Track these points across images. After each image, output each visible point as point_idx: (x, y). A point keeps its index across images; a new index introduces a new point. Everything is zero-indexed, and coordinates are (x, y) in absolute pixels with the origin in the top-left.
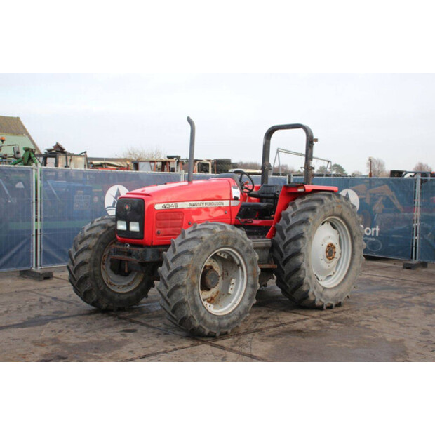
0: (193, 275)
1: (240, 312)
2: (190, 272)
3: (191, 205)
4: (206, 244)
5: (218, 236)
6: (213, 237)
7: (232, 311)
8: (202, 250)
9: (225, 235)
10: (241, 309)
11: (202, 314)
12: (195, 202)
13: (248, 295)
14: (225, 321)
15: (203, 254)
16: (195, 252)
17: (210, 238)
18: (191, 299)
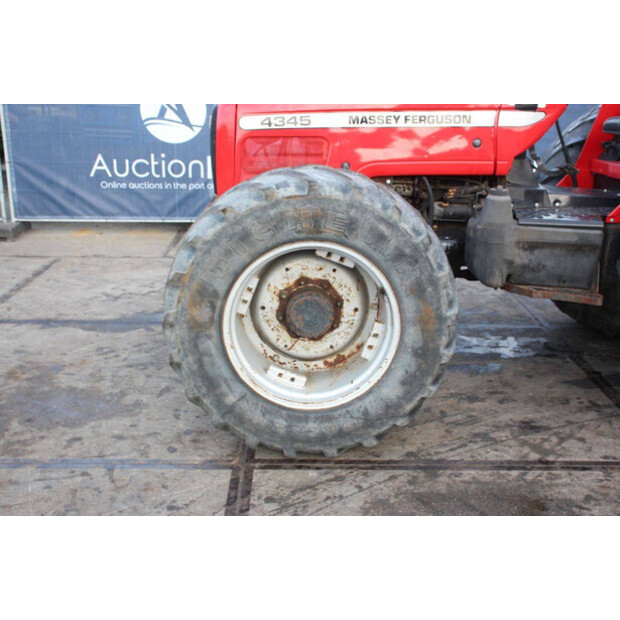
0: (194, 304)
1: (366, 413)
2: (187, 295)
3: (356, 120)
4: (238, 229)
5: (282, 208)
6: (264, 209)
7: (342, 406)
8: (224, 242)
9: (309, 209)
10: (373, 406)
11: (230, 399)
12: (367, 114)
13: (399, 374)
14: (314, 428)
15: (228, 253)
16: (199, 245)
17: (251, 212)
18: (190, 359)
